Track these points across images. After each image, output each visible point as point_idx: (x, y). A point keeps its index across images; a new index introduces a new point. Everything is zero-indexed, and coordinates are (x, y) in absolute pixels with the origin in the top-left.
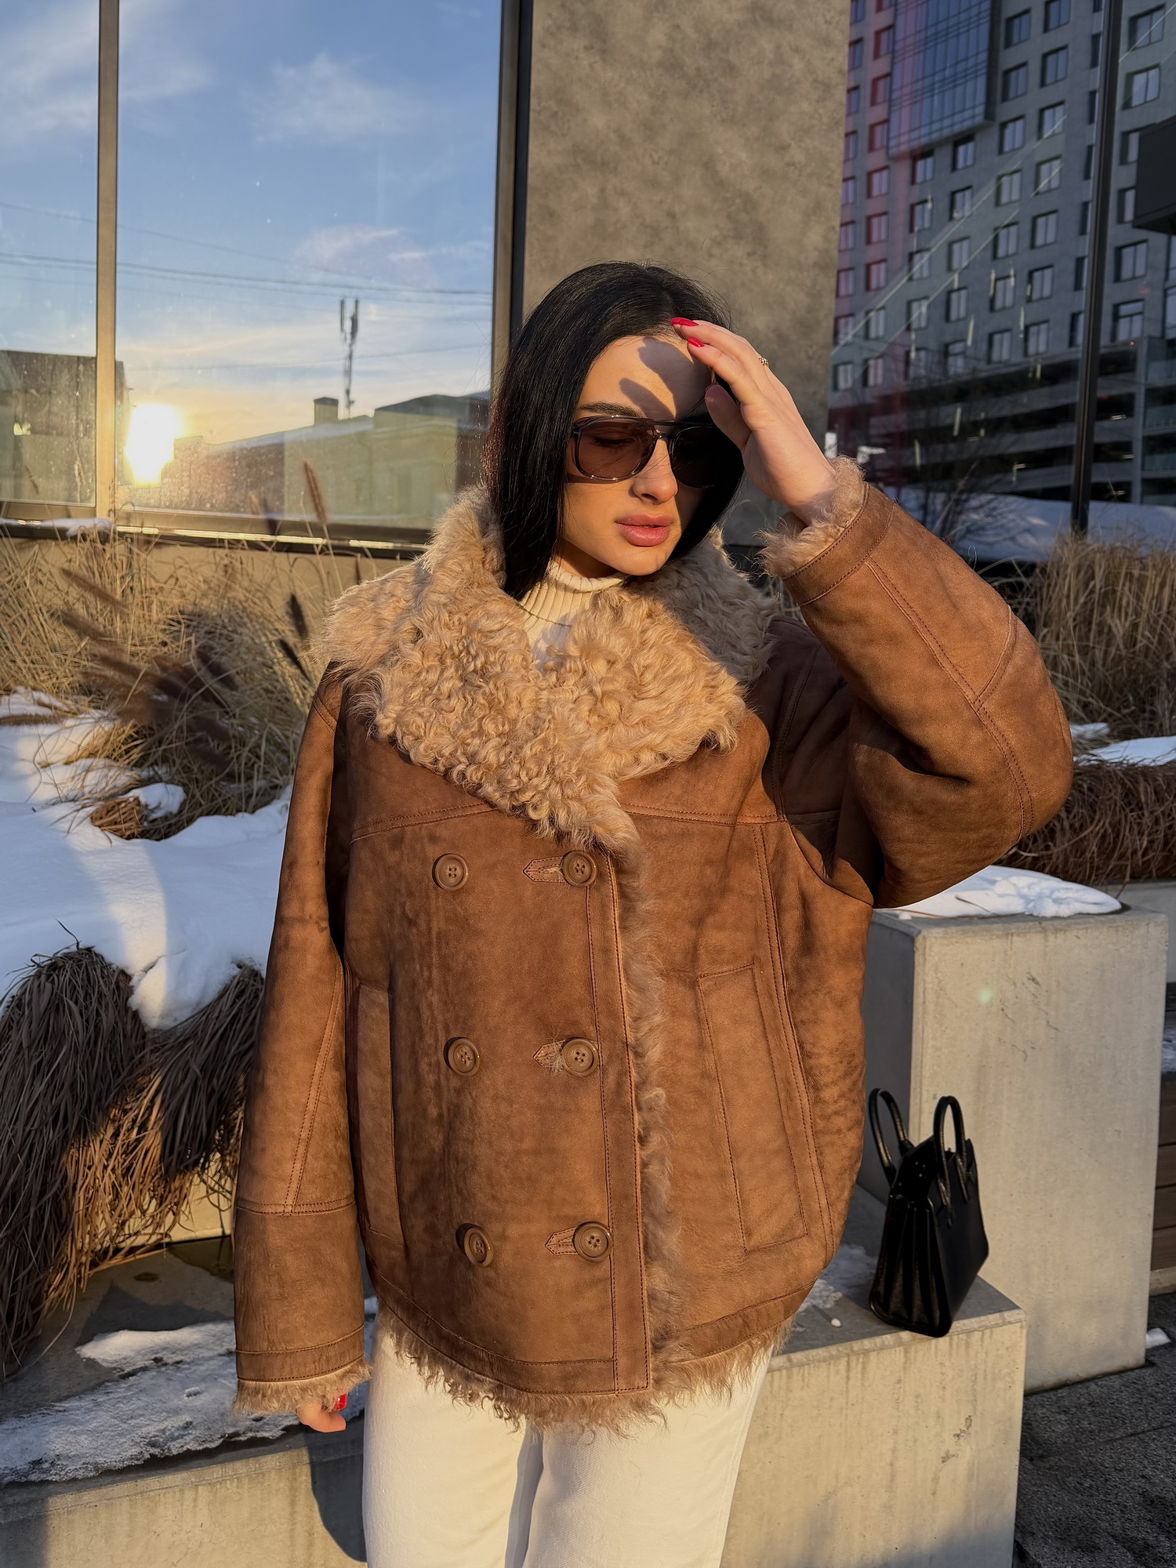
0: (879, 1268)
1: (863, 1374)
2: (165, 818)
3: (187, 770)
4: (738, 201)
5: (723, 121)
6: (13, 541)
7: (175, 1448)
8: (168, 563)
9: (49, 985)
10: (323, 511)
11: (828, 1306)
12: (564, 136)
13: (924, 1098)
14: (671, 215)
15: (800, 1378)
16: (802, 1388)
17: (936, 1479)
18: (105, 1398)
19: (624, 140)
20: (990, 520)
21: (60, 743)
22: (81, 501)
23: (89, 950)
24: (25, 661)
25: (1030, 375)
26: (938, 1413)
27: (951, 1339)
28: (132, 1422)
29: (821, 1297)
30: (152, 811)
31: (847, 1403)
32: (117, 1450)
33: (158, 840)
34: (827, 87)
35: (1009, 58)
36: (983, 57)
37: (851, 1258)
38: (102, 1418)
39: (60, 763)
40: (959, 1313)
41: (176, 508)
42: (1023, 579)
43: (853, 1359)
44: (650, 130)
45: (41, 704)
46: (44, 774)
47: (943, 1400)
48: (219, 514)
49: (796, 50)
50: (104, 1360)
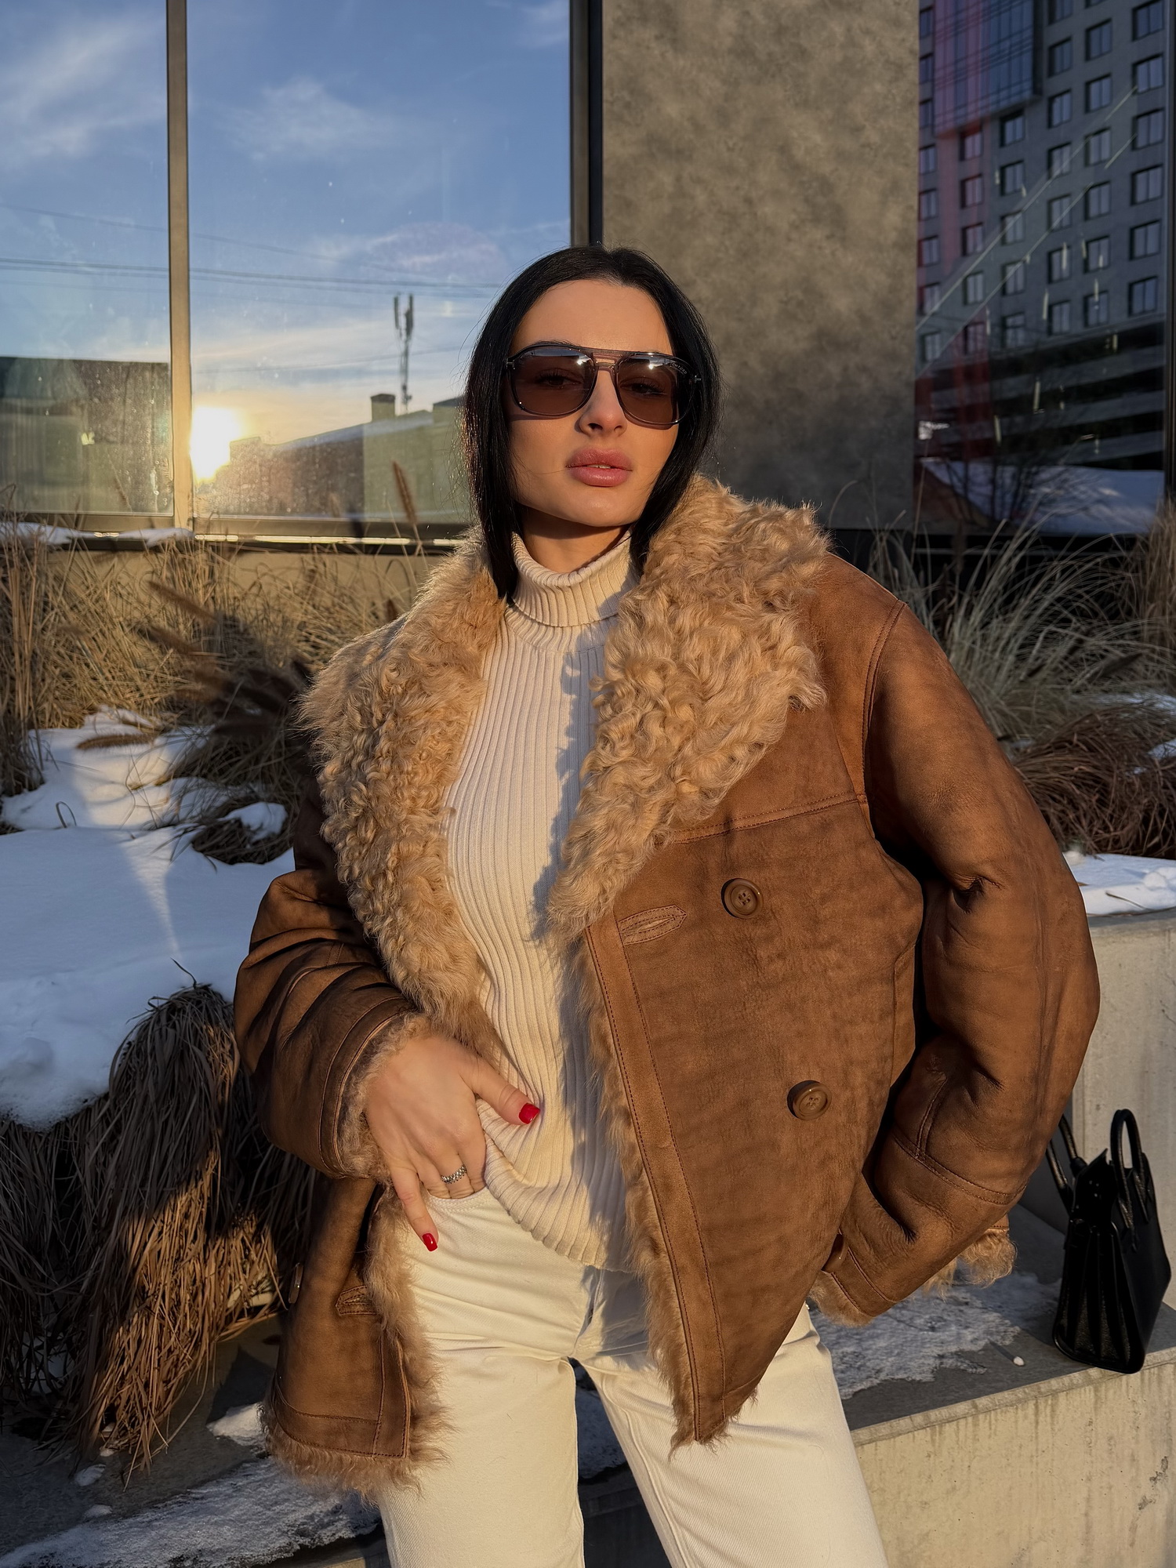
0: (1062, 1300)
1: (1052, 1417)
2: (268, 839)
3: (286, 786)
4: (815, 184)
5: (797, 105)
6: (90, 554)
7: (326, 1537)
8: (250, 570)
9: (171, 1031)
10: (413, 511)
11: (1007, 1342)
12: (638, 125)
13: (1087, 1109)
14: (749, 201)
15: (987, 1425)
16: (990, 1436)
17: (1133, 1528)
18: (245, 1481)
19: (698, 128)
20: (1062, 492)
21: (150, 764)
22: (160, 510)
23: (206, 988)
24: (107, 679)
25: (1107, 347)
26: (1133, 1455)
27: (1143, 1374)
28: (277, 1508)
29: (998, 1332)
30: (254, 832)
31: (1037, 1450)
32: (264, 1542)
33: (262, 863)
34: (900, 68)
35: (1053, 34)
36: (1029, 33)
37: (1023, 1287)
38: (243, 1506)
39: (151, 784)
40: (1149, 1346)
41: (257, 514)
42: (1124, 553)
43: (1041, 1401)
44: (724, 117)
45: (126, 722)
46: (136, 796)
47: (1137, 1442)
48: (300, 518)
49: (867, 32)
50: (239, 1438)
